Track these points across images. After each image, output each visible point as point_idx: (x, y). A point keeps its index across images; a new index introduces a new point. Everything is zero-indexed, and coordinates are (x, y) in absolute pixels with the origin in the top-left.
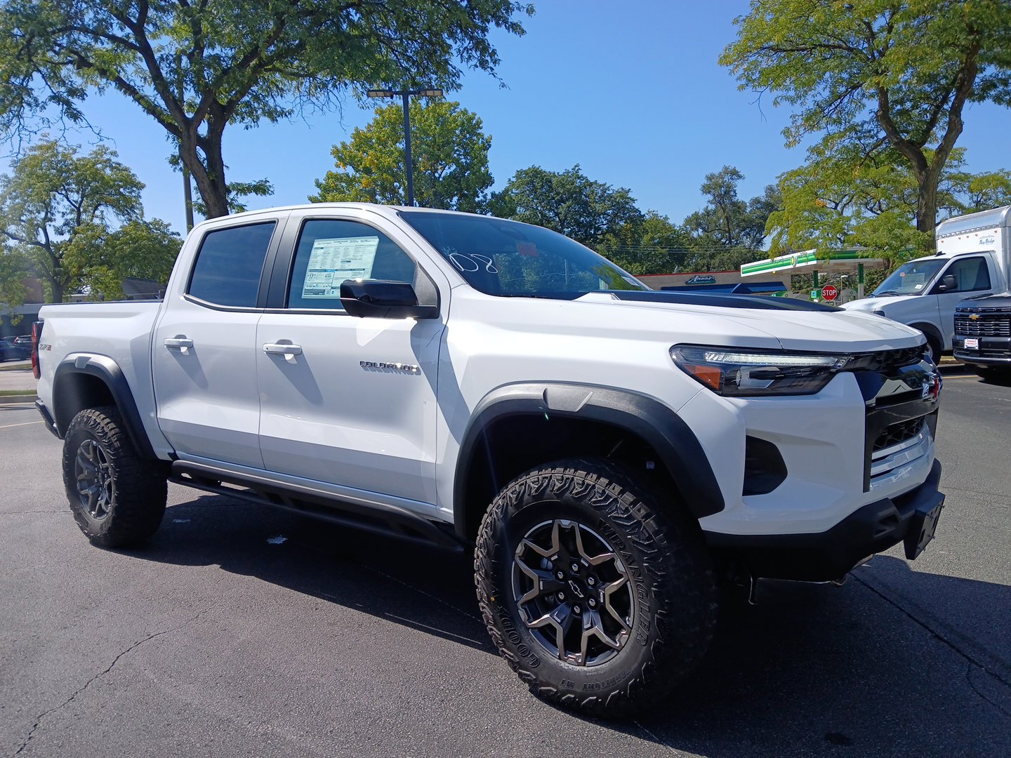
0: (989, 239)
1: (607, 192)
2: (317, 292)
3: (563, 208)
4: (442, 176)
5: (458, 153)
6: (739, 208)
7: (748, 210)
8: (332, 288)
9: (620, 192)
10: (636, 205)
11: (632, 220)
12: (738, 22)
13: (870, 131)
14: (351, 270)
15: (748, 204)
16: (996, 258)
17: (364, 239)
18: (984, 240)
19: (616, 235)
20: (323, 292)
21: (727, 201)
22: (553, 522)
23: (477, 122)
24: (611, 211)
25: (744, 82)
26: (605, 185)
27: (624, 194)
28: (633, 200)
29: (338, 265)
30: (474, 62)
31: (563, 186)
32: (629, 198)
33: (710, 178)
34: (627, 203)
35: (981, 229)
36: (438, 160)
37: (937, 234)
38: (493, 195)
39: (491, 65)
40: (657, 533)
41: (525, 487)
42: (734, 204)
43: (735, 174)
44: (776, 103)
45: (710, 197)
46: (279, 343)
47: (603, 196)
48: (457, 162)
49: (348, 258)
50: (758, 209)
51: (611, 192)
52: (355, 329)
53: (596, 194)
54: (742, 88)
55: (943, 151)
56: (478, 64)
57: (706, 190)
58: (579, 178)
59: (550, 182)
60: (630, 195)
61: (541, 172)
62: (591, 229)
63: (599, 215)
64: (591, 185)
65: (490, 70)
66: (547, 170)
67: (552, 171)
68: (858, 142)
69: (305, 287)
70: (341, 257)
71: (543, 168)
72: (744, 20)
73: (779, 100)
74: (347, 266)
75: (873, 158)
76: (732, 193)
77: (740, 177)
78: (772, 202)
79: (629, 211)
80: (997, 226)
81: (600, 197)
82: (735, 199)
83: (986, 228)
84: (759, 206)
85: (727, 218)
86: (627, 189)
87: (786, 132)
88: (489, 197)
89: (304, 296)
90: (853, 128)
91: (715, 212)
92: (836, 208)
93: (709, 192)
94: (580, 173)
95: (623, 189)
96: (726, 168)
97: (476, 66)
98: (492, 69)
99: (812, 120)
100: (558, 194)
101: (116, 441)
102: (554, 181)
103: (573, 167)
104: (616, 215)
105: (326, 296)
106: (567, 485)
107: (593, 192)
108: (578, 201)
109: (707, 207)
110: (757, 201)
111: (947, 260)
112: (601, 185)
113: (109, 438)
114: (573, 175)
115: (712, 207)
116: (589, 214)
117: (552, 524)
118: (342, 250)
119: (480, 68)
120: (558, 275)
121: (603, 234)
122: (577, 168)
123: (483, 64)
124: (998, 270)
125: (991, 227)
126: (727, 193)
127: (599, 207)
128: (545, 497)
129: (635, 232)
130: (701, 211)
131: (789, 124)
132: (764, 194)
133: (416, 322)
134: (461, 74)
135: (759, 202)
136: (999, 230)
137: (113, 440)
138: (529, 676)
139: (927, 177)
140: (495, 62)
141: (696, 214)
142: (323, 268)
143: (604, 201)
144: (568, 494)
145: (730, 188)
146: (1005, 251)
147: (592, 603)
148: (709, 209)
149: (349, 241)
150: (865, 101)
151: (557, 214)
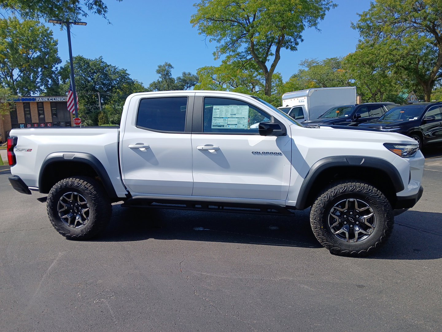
0: (302, 101)
1: (117, 70)
2: (220, 126)
3: (95, 76)
4: (32, 57)
5: (41, 46)
6: (172, 81)
7: (176, 82)
8: (228, 124)
9: (122, 70)
10: (130, 77)
11: (128, 83)
12: (195, 5)
13: (244, 56)
14: (237, 118)
15: (176, 79)
16: (305, 108)
17: (241, 106)
18: (300, 101)
19: (122, 90)
20: (223, 126)
21: (167, 77)
22: (347, 200)
23: (50, 32)
24: (118, 79)
25: (200, 31)
26: (115, 67)
27: (124, 71)
28: (129, 75)
29: (230, 116)
30: (95, 10)
31: (95, 66)
32: (127, 73)
33: (160, 67)
34: (126, 76)
35: (299, 97)
36: (30, 48)
37: (282, 98)
38: (61, 68)
39: (103, 13)
40: (385, 199)
41: (337, 190)
42: (170, 79)
43: (170, 66)
44: (210, 41)
45: (160, 75)
46: (206, 146)
47: (114, 72)
48: (40, 51)
49: (234, 113)
50: (180, 82)
51: (118, 70)
52: (247, 140)
53: (111, 71)
54: (200, 34)
55: (274, 66)
56: (97, 12)
57: (158, 72)
58: (102, 63)
59: (88, 63)
60: (127, 72)
61: (83, 59)
62: (109, 86)
63: (113, 80)
64: (108, 66)
65: (103, 15)
66: (86, 58)
67: (89, 58)
68: (240, 60)
69: (213, 124)
70: (230, 113)
71: (84, 57)
72: (198, 5)
73: (211, 40)
74: (234, 116)
75: (244, 66)
76: (169, 74)
77: (172, 67)
78: (186, 79)
79: (127, 80)
80: (305, 96)
81: (113, 72)
82: (170, 77)
83: (301, 97)
84: (180, 80)
85: (168, 85)
86: (125, 69)
87: (214, 54)
88: (59, 69)
89: (212, 127)
90: (238, 54)
91: (162, 82)
92: (220, 84)
93: (160, 73)
94: (103, 60)
95: (123, 69)
96: (166, 63)
97: (96, 12)
98: (104, 14)
99: (224, 49)
100: (93, 69)
101: (94, 191)
102: (91, 63)
103: (99, 57)
104: (121, 81)
105: (225, 128)
106: (355, 188)
107: (109, 69)
108: (103, 73)
109: (158, 79)
110: (179, 78)
111: (291, 108)
112: (113, 67)
113: (90, 190)
114: (99, 61)
115: (160, 80)
116: (108, 80)
117: (346, 200)
118: (230, 110)
119: (97, 14)
120: (95, 106)
121: (116, 89)
122: (101, 58)
123: (99, 12)
124: (306, 112)
125: (303, 96)
126: (167, 74)
127: (113, 77)
128: (346, 192)
129: (130, 89)
130: (156, 81)
131: (215, 51)
132: (182, 75)
133: (276, 137)
134: (87, 15)
135: (180, 79)
136: (306, 97)
137: (92, 191)
138: (337, 249)
139: (268, 76)
140: (105, 12)
141: (154, 82)
142: (221, 117)
143: (115, 74)
144: (355, 190)
145: (168, 72)
146: (308, 105)
147: (357, 223)
148: (159, 80)
149: (233, 107)
150: (241, 43)
151: (92, 79)
